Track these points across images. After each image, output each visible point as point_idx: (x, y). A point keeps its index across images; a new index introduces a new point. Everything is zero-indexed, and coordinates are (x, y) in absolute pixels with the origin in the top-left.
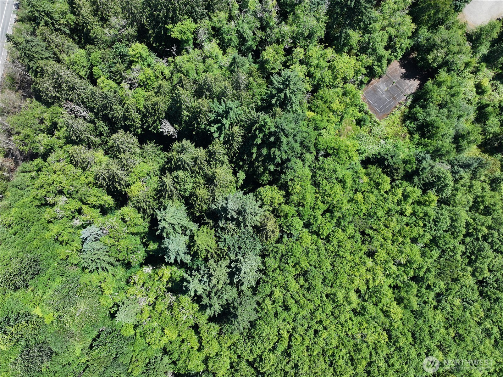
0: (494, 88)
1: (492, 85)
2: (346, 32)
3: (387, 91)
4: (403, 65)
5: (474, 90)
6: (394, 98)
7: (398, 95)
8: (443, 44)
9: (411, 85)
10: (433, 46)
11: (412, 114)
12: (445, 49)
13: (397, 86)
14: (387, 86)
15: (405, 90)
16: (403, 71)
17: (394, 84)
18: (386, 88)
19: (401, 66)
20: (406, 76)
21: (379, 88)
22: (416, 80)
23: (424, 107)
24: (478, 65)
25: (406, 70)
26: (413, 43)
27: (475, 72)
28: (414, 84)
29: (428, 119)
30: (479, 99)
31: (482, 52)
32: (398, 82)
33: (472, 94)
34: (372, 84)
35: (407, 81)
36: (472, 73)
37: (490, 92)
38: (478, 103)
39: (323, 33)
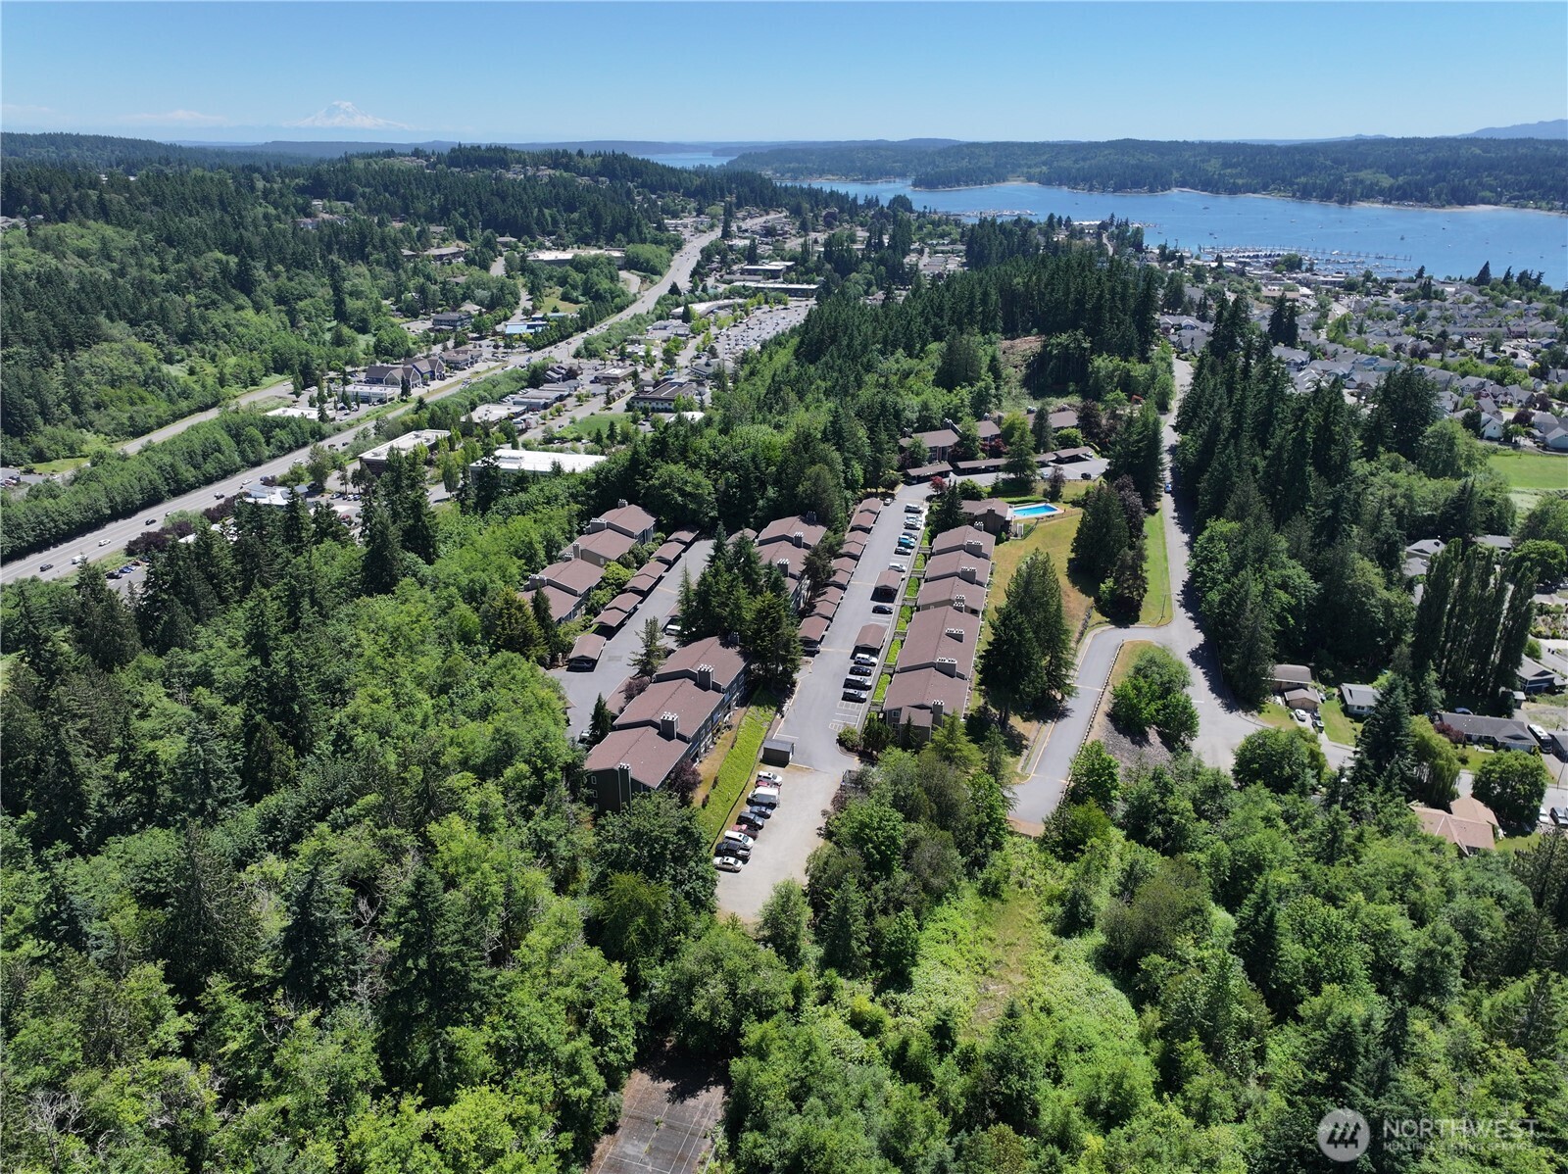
0: (892, 1008)
1: (884, 1004)
2: (444, 1043)
3: (651, 1152)
4: (658, 1075)
5: (855, 1033)
6: (682, 1159)
7: (688, 1145)
8: (709, 969)
9: (707, 1105)
10: (689, 985)
11: (745, 1163)
12: (719, 976)
13: (670, 1127)
14: (646, 1140)
15: (698, 1123)
16: (668, 1085)
17: (662, 1126)
18: (645, 1147)
19: (654, 1078)
20: (680, 1094)
21: (626, 1155)
22: (712, 1088)
23: (762, 1127)
24: (822, 982)
25: (672, 1079)
26: (645, 1007)
27: (827, 996)
28: (713, 1099)
29: (788, 1145)
30: (881, 1045)
31: (810, 956)
32: (668, 1115)
33: (857, 1044)
34: (601, 1157)
35: (690, 1102)
36: (822, 1002)
37: (890, 1022)
38: (885, 1055)
39: (374, 1069)
